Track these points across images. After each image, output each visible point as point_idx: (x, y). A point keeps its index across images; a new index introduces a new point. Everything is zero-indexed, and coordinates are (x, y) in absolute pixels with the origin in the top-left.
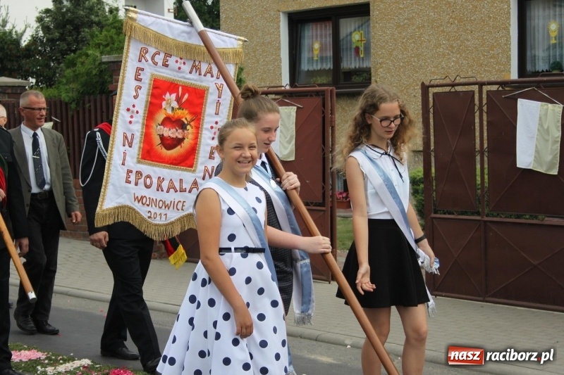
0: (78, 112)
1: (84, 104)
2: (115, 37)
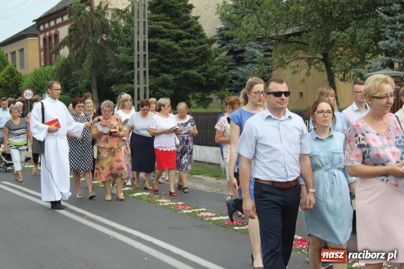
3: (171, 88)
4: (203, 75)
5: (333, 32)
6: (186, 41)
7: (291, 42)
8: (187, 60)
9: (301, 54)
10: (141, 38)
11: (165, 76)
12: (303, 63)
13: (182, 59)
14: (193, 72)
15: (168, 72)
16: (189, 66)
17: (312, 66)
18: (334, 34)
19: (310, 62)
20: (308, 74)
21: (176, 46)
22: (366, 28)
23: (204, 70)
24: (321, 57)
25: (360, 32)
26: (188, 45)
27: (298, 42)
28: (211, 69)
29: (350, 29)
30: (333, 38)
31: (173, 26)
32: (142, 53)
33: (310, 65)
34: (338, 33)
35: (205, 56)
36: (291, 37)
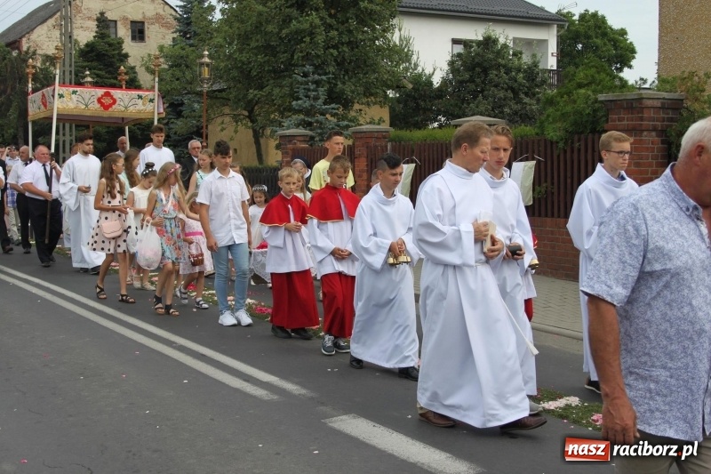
0: (565, 152)
1: (572, 143)
2: (597, 76)
3: (104, 141)
4: (138, 129)
5: (251, 91)
7: (216, 98)
9: (227, 110)
12: (227, 119)
17: (239, 123)
18: (252, 93)
19: (236, 119)
20: (236, 132)
22: (281, 87)
24: (246, 113)
25: (276, 91)
27: (224, 98)
29: (268, 88)
30: (251, 96)
31: (107, 75)
33: (237, 122)
34: (256, 92)
36: (217, 93)
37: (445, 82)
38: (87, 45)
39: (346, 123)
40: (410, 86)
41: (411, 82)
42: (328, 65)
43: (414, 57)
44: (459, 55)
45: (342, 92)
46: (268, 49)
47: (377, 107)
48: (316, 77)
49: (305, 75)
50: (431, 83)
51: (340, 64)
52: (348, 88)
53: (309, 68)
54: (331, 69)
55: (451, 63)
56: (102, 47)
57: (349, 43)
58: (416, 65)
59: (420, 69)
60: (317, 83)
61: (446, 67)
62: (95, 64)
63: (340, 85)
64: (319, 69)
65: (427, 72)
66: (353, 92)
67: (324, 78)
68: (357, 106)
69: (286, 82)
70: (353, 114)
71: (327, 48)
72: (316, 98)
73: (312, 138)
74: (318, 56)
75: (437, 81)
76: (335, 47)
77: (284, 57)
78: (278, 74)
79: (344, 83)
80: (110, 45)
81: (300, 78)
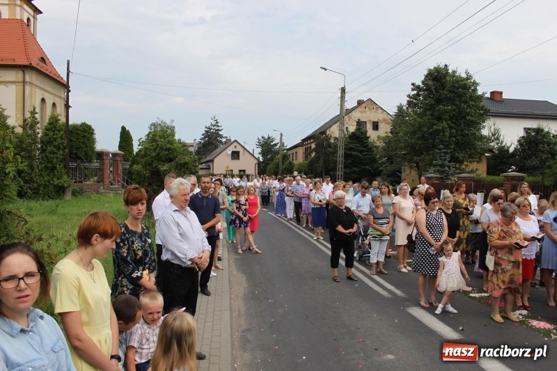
4: (372, 169)
6: (365, 153)
8: (366, 162)
9: (407, 163)
10: (341, 152)
11: (355, 169)
12: (407, 168)
13: (363, 162)
14: (367, 167)
15: (356, 167)
16: (366, 164)
17: (412, 169)
19: (411, 167)
20: (410, 172)
21: (360, 155)
22: (429, 155)
23: (373, 167)
24: (416, 165)
25: (427, 157)
26: (366, 155)
28: (376, 166)
29: (422, 156)
31: (360, 146)
32: (341, 159)
35: (373, 160)
37: (516, 150)
38: (352, 133)
39: (458, 171)
40: (497, 152)
41: (498, 150)
42: (451, 145)
43: (501, 138)
44: (523, 137)
45: (458, 157)
46: (423, 138)
47: (475, 163)
48: (445, 150)
49: (440, 149)
50: (508, 151)
51: (457, 144)
52: (460, 156)
53: (441, 146)
54: (452, 147)
55: (519, 141)
56: (358, 133)
57: (461, 135)
58: (502, 142)
59: (504, 144)
60: (446, 153)
61: (516, 143)
62: (355, 141)
63: (457, 154)
64: (447, 147)
65: (508, 145)
66: (463, 157)
67: (449, 151)
68: (465, 163)
69: (431, 152)
70: (463, 167)
71: (450, 137)
72: (445, 160)
73: (442, 178)
74: (446, 141)
75: (511, 150)
76: (455, 137)
77: (430, 141)
78: (428, 149)
79: (459, 154)
80: (362, 133)
81: (437, 151)
